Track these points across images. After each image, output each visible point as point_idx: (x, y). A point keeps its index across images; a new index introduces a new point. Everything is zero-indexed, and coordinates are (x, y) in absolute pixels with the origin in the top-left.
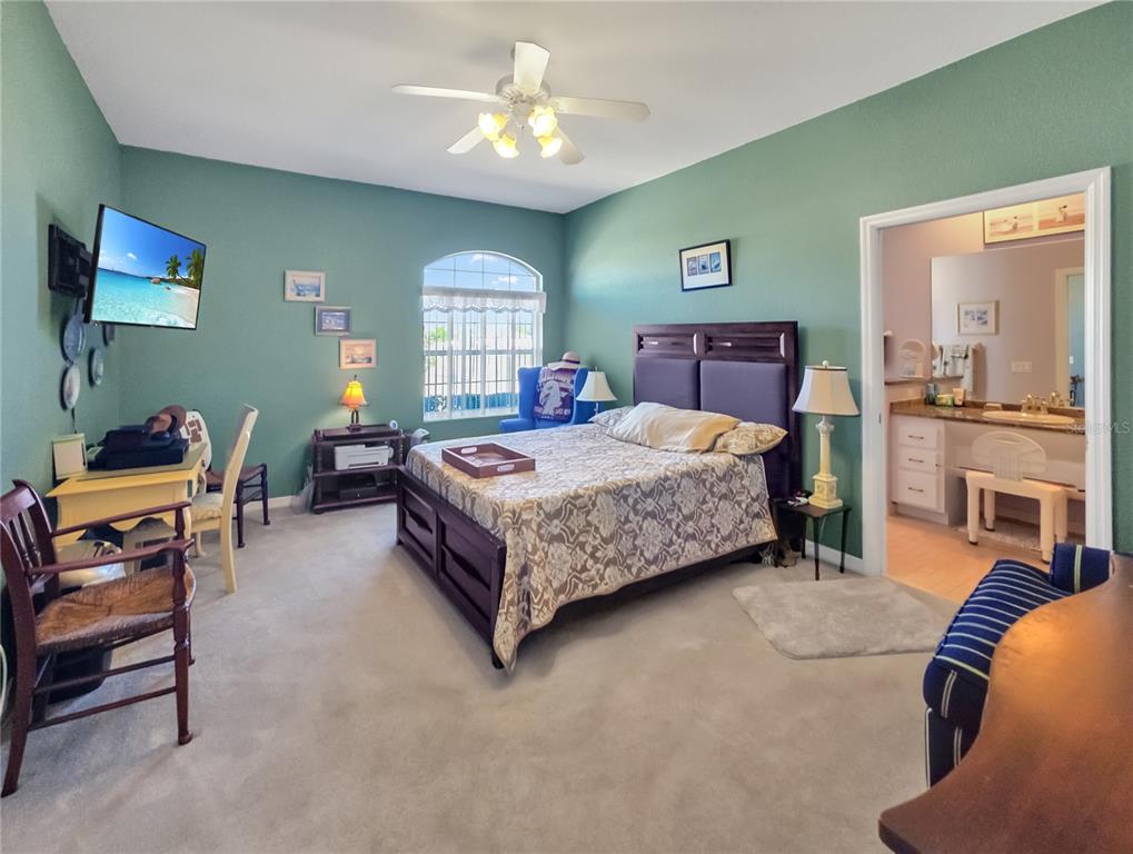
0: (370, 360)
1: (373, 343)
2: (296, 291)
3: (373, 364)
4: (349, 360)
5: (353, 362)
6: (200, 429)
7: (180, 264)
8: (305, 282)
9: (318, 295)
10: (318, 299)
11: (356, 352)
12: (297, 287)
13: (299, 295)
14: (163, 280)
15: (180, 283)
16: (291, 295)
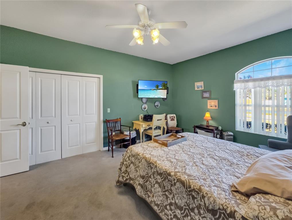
0: (216, 106)
1: (217, 101)
2: (197, 88)
3: (217, 108)
4: (210, 106)
5: (211, 107)
6: (175, 118)
7: (159, 86)
8: (199, 85)
9: (202, 88)
10: (202, 89)
11: (212, 104)
12: (197, 86)
13: (198, 88)
14: (154, 89)
15: (160, 89)
16: (196, 89)
